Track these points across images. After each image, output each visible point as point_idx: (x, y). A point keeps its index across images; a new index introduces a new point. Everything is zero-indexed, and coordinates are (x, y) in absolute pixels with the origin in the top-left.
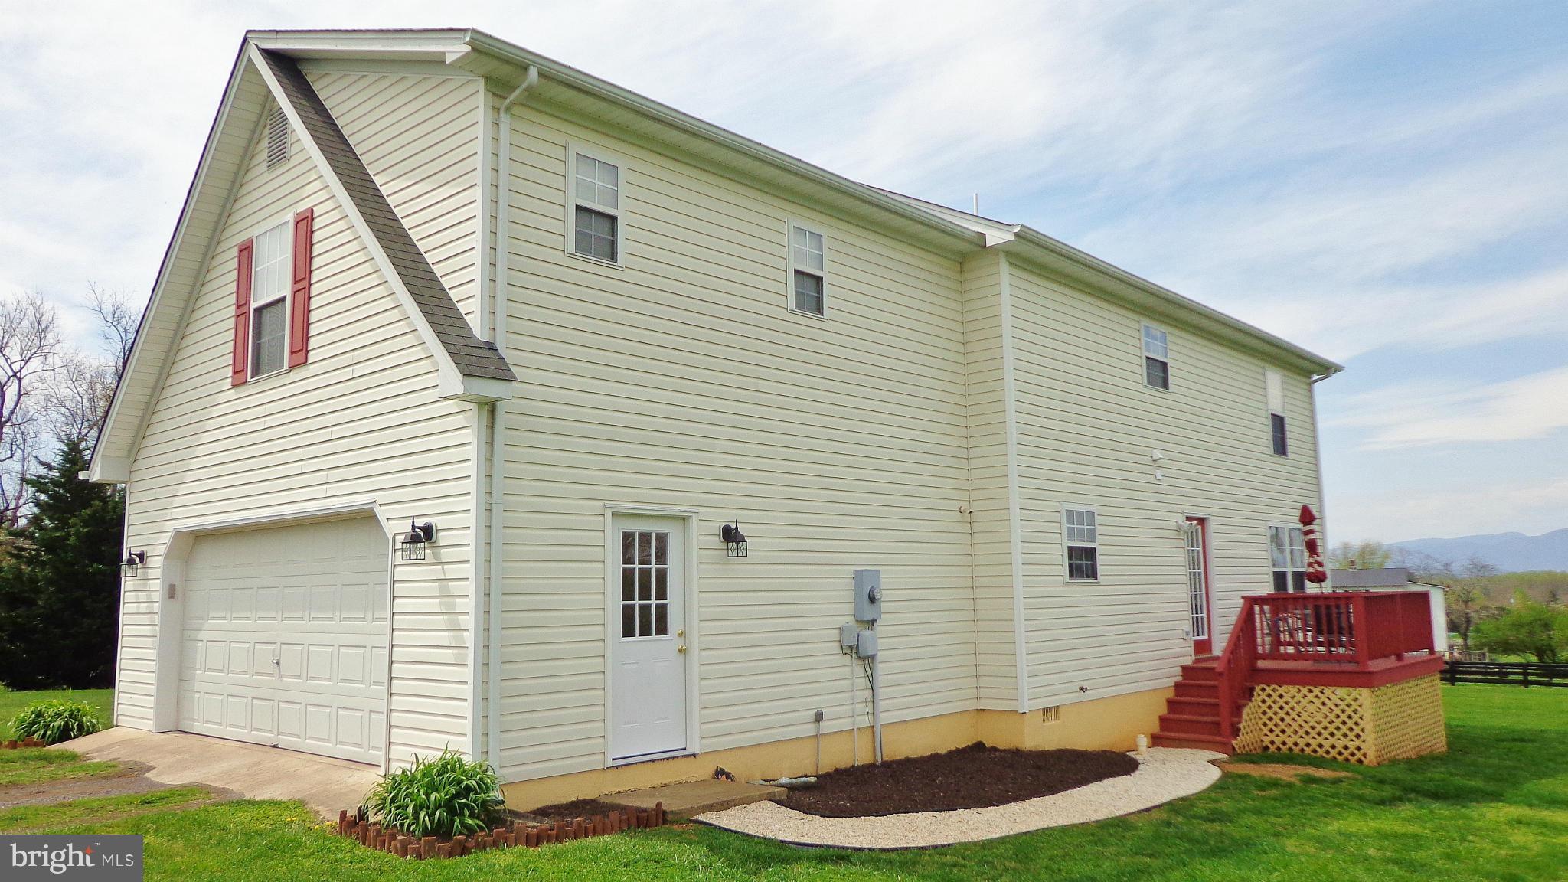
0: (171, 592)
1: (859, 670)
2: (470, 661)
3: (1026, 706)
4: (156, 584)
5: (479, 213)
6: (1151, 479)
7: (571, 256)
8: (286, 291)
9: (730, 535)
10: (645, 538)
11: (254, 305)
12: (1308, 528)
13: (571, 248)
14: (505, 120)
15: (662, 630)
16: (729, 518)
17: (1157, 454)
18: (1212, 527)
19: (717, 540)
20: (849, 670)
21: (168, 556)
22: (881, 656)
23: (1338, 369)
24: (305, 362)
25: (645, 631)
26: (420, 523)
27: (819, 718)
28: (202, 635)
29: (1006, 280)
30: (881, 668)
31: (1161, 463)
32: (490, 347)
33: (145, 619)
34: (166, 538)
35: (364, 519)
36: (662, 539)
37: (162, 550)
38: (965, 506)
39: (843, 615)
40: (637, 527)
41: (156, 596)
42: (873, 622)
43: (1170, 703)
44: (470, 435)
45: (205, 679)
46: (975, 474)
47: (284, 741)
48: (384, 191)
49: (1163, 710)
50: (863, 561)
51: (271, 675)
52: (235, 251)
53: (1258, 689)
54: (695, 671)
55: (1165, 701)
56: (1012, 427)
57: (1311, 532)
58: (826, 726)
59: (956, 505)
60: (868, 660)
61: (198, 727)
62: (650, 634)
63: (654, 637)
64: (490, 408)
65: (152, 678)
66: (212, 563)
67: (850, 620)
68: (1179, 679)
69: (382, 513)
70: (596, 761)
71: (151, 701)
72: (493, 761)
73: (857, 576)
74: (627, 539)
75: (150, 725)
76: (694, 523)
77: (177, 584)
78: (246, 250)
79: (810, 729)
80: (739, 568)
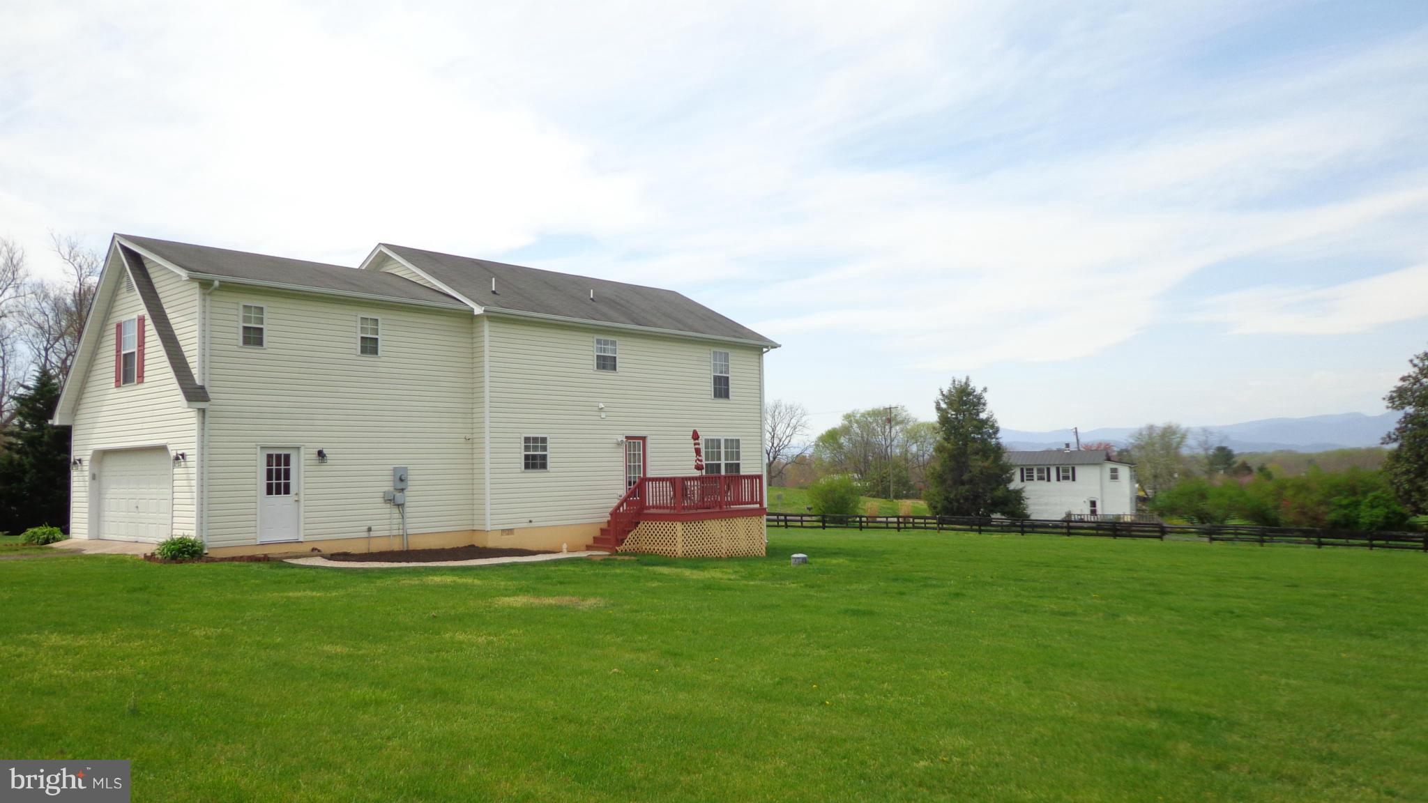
0: (94, 477)
1: (396, 510)
2: (195, 503)
3: (489, 528)
4: (87, 473)
5: (197, 335)
6: (598, 418)
7: (241, 347)
8: (135, 349)
9: (321, 454)
10: (278, 456)
11: (123, 352)
12: (697, 441)
13: (241, 343)
14: (208, 298)
15: (287, 492)
16: (320, 446)
17: (602, 405)
18: (649, 442)
19: (315, 456)
20: (387, 510)
21: (92, 461)
22: (407, 504)
23: (780, 346)
24: (142, 382)
25: (278, 492)
26: (180, 452)
27: (370, 530)
28: (107, 496)
29: (487, 329)
30: (407, 510)
31: (606, 409)
32: (202, 388)
33: (83, 489)
34: (90, 452)
35: (163, 449)
36: (287, 457)
37: (88, 458)
38: (468, 436)
39: (387, 486)
40: (274, 452)
41: (87, 478)
42: (402, 490)
43: (602, 530)
44: (195, 420)
45: (109, 514)
46: (475, 420)
47: (140, 539)
48: (169, 316)
49: (598, 533)
50: (399, 463)
51: (135, 512)
52: (115, 326)
53: (642, 523)
54: (302, 509)
55: (599, 529)
56: (487, 399)
57: (699, 444)
58: (372, 534)
59: (463, 436)
60: (400, 506)
61: (107, 537)
62: (281, 494)
63: (282, 495)
64: (203, 412)
65: (86, 515)
66: (111, 465)
67: (391, 489)
68: (609, 519)
69: (170, 448)
70: (252, 542)
71: (86, 526)
72: (205, 539)
73: (395, 470)
74: (270, 457)
75: (86, 537)
76: (302, 450)
77: (96, 473)
78: (119, 326)
79: (365, 534)
80: (323, 468)
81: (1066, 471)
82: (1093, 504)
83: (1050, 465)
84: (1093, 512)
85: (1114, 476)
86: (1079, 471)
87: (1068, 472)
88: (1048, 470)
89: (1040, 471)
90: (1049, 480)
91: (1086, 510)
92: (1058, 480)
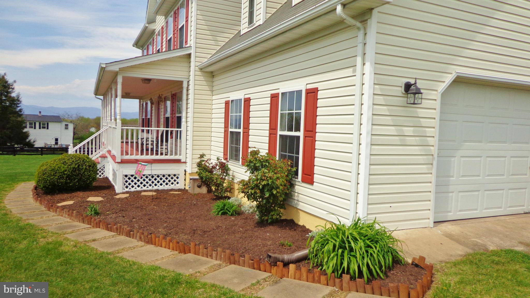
81: (44, 124)
82: (57, 140)
83: (37, 121)
84: (56, 143)
85: (67, 127)
86: (50, 125)
87: (45, 125)
88: (35, 123)
89: (31, 124)
90: (35, 128)
91: (53, 142)
92: (40, 128)
